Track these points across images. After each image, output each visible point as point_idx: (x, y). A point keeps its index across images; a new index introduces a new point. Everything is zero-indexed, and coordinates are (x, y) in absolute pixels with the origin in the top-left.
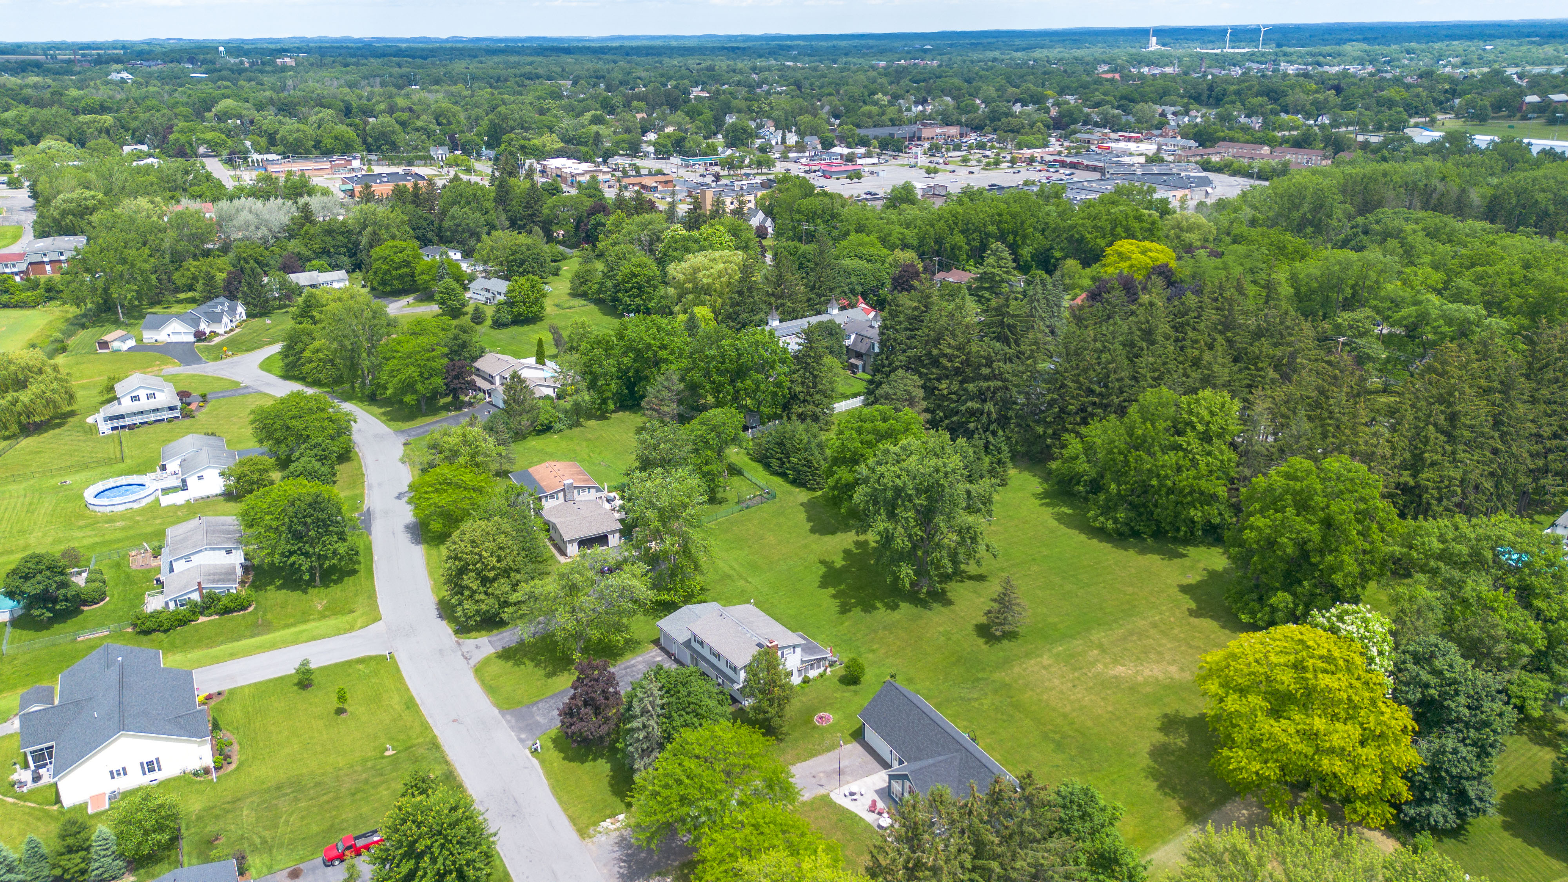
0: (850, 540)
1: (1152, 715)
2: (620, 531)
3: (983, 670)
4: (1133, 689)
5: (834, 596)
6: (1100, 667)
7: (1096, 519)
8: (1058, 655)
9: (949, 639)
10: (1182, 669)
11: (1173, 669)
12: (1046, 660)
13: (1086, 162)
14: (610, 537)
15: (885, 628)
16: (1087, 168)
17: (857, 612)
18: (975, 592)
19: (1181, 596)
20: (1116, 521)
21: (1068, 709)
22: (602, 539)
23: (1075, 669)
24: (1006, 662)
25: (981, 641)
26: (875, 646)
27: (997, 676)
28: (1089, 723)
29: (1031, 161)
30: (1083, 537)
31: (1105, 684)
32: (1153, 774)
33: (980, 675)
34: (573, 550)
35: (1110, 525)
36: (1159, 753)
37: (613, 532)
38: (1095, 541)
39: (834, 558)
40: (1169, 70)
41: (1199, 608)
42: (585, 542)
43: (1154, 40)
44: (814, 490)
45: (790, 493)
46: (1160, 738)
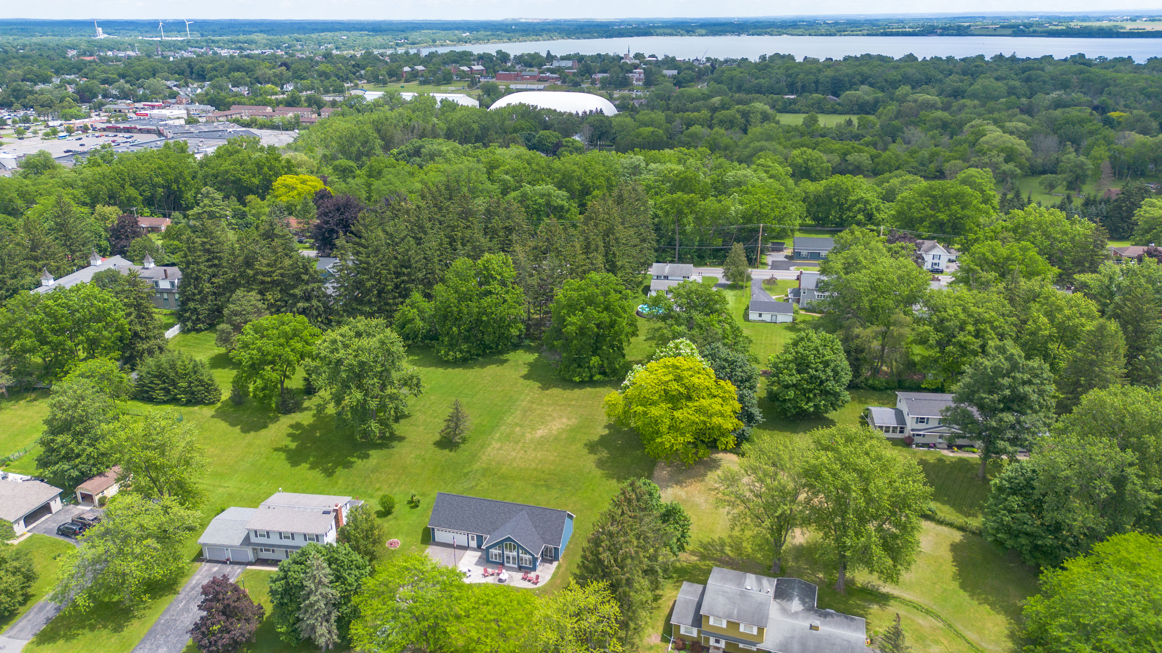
0: (285, 426)
1: (578, 447)
2: (60, 494)
3: (464, 467)
4: (556, 439)
5: (312, 468)
6: (528, 436)
7: (447, 354)
8: (499, 439)
9: (424, 460)
10: (569, 419)
11: (564, 420)
12: (496, 445)
13: (139, 127)
14: (52, 504)
15: (372, 472)
16: (141, 131)
17: (339, 471)
18: (412, 425)
19: (528, 382)
20: (461, 351)
21: (534, 465)
22: (45, 509)
23: (517, 443)
24: (474, 457)
25: (446, 451)
26: (377, 486)
27: (476, 466)
28: (552, 467)
29: (85, 129)
30: (441, 370)
31: (542, 442)
32: (609, 477)
33: (465, 471)
34: (20, 529)
35: (459, 355)
36: (601, 464)
37: (54, 498)
38: (450, 370)
39: (284, 443)
40: (132, 53)
41: (544, 385)
42: (29, 518)
43: (100, 30)
44: (213, 403)
45: (194, 413)
46: (593, 457)
